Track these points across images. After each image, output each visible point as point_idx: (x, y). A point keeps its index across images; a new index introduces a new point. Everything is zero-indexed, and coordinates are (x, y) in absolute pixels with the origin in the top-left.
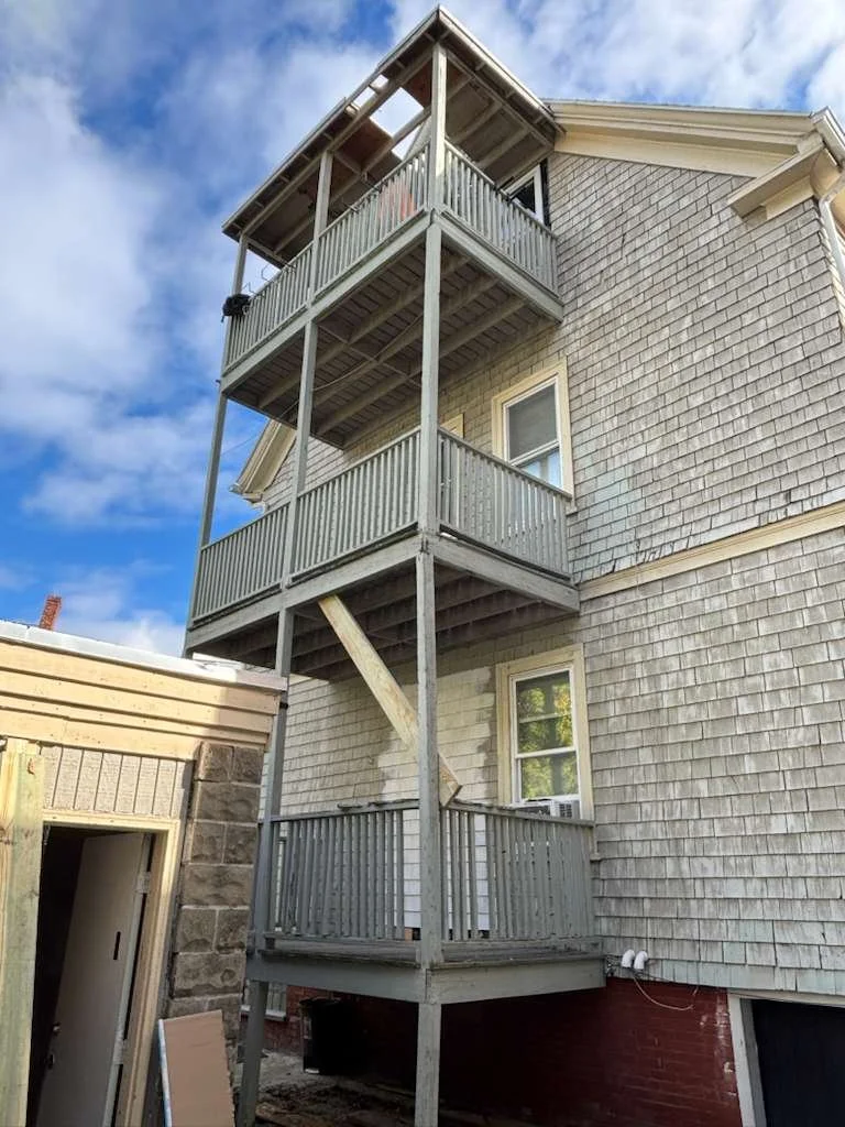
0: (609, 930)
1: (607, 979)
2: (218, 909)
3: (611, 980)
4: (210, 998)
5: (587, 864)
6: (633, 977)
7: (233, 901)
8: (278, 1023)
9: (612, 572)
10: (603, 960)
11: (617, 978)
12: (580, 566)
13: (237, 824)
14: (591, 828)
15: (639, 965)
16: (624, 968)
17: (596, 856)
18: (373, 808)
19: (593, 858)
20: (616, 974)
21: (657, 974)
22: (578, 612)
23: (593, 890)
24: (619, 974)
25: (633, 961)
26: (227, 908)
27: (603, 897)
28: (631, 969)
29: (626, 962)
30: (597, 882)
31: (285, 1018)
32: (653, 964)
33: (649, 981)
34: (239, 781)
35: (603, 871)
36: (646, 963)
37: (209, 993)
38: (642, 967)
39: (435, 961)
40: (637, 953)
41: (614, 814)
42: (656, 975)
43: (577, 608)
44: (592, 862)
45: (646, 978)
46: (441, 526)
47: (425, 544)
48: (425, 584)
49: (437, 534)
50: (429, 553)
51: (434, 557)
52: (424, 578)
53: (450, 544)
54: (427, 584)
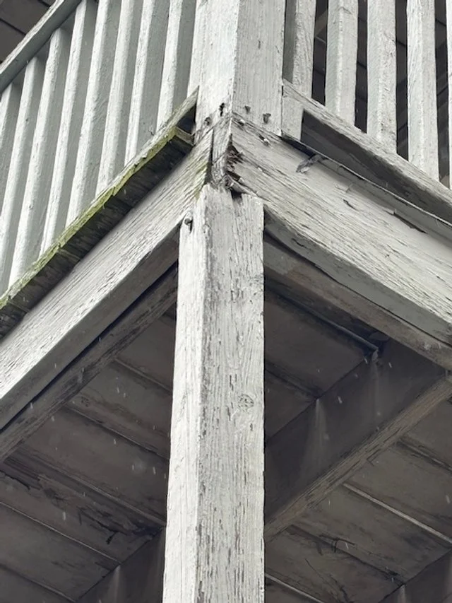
46: (307, 118)
47: (220, 163)
48: (211, 302)
49: (287, 141)
50: (236, 195)
51: (268, 216)
52: (211, 281)
53: (358, 201)
54: (226, 311)
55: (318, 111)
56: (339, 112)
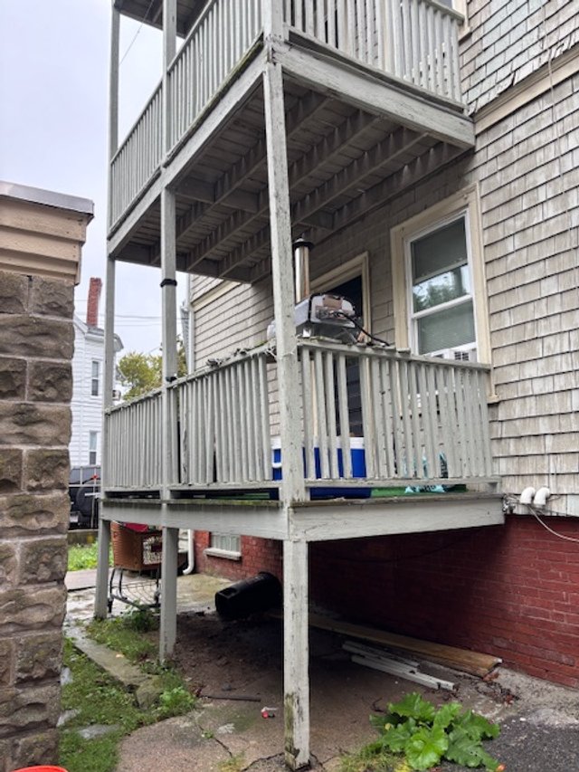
0: (508, 469)
1: (506, 515)
2: (26, 449)
3: (511, 517)
4: (22, 541)
5: (484, 407)
6: (533, 513)
7: (46, 441)
8: (235, 561)
9: (511, 86)
10: (502, 499)
11: (515, 515)
12: (473, 94)
13: (43, 360)
14: (488, 372)
15: (539, 501)
16: (523, 504)
17: (494, 399)
18: (239, 357)
19: (491, 402)
20: (515, 511)
21: (559, 509)
22: (474, 148)
23: (491, 431)
24: (519, 511)
25: (533, 498)
26: (39, 447)
27: (501, 439)
28: (530, 506)
29: (525, 499)
30: (495, 425)
31: (240, 558)
32: (556, 499)
33: (551, 516)
34: (43, 313)
35: (502, 413)
36: (548, 499)
37: (20, 535)
38: (543, 502)
39: (296, 499)
40: (537, 489)
41: (514, 354)
42: (559, 511)
43: (471, 141)
44: (490, 405)
45: (549, 514)
46: (291, 33)
47: (271, 53)
48: (272, 98)
49: (286, 43)
50: (275, 64)
51: (282, 67)
52: (271, 91)
53: (304, 56)
54: (275, 99)
55: (293, 29)
56: (298, 29)
